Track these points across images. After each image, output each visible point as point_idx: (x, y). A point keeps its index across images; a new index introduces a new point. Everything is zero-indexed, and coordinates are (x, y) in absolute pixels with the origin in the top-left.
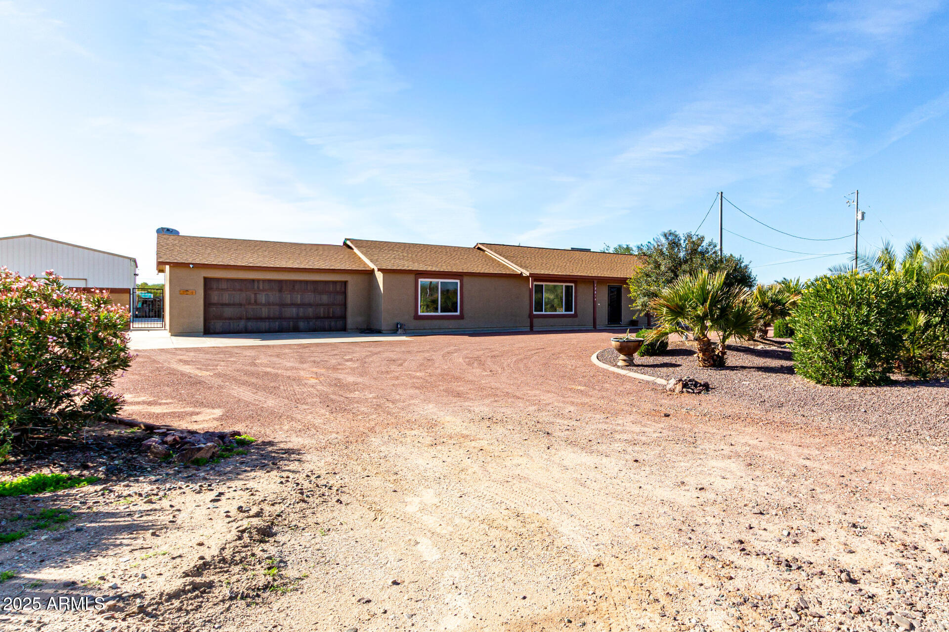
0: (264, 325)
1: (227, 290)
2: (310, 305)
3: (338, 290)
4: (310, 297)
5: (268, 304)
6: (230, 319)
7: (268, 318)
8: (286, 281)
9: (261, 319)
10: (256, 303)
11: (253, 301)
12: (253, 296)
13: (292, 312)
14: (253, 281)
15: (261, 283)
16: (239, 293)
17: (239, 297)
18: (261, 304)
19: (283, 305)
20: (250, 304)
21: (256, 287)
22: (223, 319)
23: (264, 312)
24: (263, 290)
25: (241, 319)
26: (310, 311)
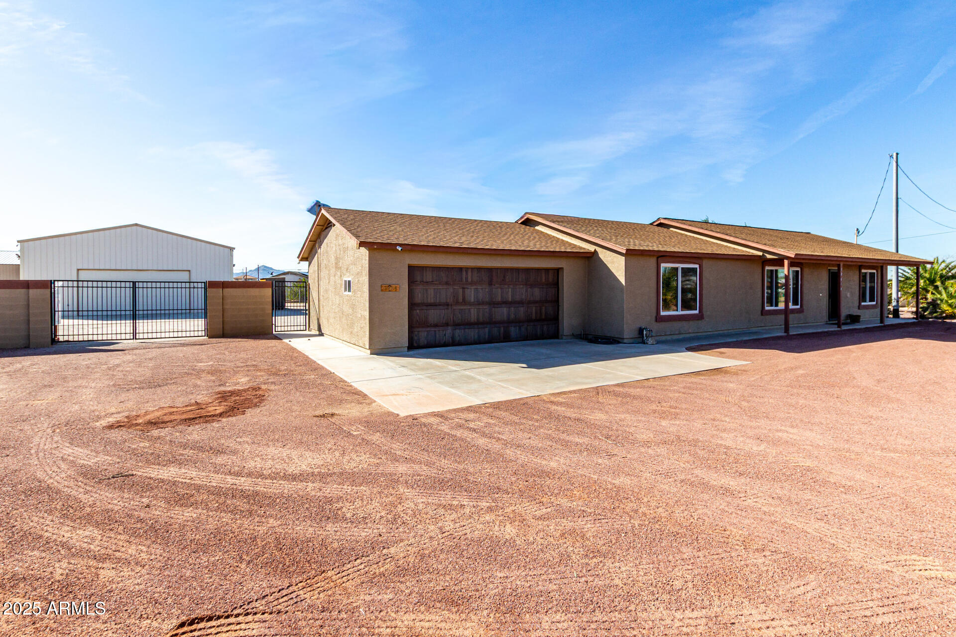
0: (472, 333)
1: (432, 283)
2: (521, 303)
3: (551, 280)
4: (522, 292)
5: (479, 303)
6: (436, 326)
7: (478, 324)
8: (497, 269)
9: (469, 324)
10: (465, 302)
11: (461, 299)
12: (461, 291)
13: (502, 313)
14: (460, 269)
15: (470, 271)
16: (445, 287)
17: (446, 294)
18: (470, 304)
19: (493, 304)
20: (457, 303)
21: (464, 279)
22: (428, 326)
23: (473, 314)
24: (472, 283)
25: (447, 325)
26: (522, 311)
